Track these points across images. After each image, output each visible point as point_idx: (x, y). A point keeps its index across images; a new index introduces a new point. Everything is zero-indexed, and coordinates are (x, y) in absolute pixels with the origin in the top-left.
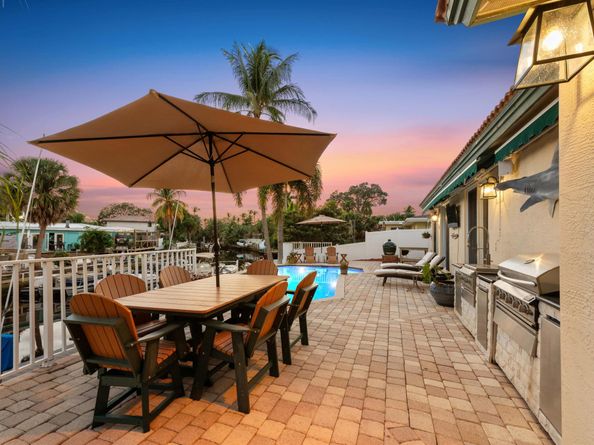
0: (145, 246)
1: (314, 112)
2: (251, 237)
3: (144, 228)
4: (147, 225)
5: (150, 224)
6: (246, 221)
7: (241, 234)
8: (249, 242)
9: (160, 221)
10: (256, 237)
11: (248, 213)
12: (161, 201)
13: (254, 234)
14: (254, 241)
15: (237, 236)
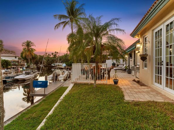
15: (51, 62)
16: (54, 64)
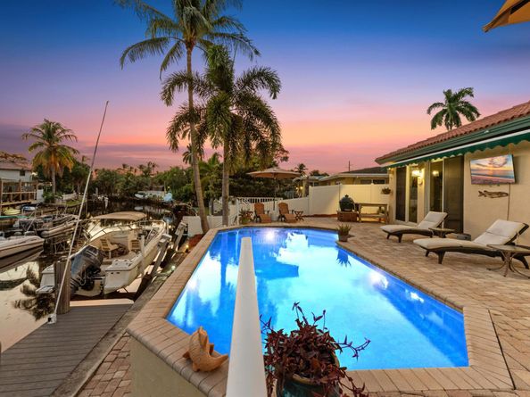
0: (17, 199)
1: (257, 52)
2: (151, 189)
3: (16, 177)
4: (18, 173)
5: (23, 173)
6: (145, 172)
7: (140, 186)
8: (148, 194)
9: (39, 168)
10: (157, 189)
11: (146, 165)
12: (41, 144)
13: (155, 186)
14: (154, 193)
15: (135, 188)
16: (142, 194)
